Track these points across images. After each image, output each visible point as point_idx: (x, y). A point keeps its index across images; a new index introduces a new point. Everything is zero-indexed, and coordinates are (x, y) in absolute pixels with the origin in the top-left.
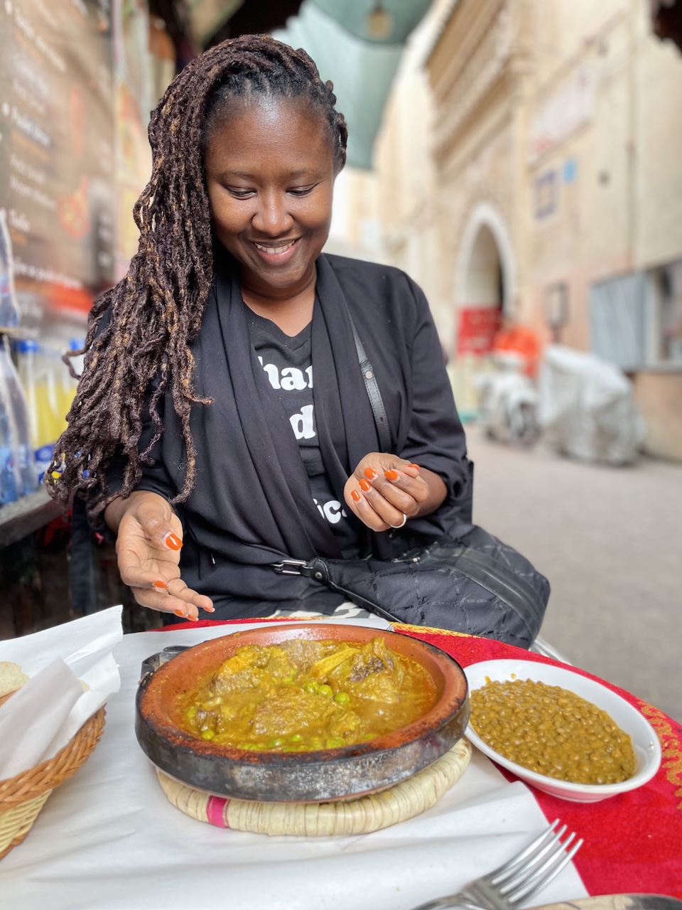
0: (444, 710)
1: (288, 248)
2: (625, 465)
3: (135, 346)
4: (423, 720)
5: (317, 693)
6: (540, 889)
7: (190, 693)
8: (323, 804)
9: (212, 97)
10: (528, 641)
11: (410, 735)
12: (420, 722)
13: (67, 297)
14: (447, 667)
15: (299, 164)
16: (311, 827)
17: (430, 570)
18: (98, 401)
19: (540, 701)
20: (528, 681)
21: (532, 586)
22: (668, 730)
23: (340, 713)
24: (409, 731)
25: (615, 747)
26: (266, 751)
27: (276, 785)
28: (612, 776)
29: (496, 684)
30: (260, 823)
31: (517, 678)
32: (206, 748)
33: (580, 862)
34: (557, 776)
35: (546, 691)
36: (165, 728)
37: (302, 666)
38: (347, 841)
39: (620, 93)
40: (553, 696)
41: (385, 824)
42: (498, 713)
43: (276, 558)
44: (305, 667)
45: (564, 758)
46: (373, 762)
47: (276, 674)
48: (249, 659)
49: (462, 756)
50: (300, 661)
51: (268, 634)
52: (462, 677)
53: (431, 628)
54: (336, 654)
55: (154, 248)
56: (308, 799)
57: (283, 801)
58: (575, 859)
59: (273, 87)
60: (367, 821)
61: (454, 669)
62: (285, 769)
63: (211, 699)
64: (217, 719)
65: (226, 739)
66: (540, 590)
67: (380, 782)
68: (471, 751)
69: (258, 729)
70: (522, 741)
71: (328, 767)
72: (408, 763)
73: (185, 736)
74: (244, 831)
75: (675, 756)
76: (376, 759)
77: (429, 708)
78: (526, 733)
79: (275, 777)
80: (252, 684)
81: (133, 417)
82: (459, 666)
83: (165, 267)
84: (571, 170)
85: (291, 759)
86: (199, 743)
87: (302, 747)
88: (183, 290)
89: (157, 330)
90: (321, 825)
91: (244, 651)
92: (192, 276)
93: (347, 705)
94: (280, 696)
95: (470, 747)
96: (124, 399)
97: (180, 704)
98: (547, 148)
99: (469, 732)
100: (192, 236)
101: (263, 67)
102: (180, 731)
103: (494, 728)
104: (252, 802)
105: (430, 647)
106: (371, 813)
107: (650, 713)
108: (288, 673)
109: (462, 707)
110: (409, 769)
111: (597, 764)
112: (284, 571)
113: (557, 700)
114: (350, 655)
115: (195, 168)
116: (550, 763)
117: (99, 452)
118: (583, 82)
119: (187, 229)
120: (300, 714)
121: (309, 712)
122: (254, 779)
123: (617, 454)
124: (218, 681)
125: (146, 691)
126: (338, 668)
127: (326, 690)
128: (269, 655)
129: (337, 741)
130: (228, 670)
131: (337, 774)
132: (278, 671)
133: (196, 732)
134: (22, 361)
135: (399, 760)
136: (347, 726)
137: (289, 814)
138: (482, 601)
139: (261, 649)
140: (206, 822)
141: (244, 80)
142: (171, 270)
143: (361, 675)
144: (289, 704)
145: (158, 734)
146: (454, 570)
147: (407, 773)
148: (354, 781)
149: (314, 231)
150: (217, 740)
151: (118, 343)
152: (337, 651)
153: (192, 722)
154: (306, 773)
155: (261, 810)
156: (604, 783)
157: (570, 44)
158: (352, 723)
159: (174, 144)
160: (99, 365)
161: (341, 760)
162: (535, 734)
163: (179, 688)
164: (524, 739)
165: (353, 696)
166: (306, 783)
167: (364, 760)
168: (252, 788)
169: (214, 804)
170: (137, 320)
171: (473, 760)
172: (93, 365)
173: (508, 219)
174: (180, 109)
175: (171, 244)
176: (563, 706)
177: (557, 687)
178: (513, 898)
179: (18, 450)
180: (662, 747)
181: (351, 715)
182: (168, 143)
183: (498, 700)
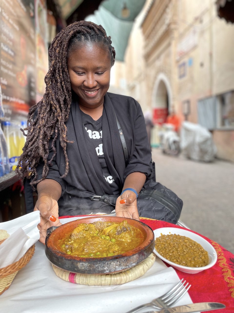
0: (146, 244)
1: (95, 92)
2: (210, 162)
3: (46, 124)
4: (139, 247)
5: (105, 239)
6: (177, 301)
7: (63, 240)
8: (107, 275)
9: (70, 41)
10: (175, 222)
11: (135, 252)
12: (138, 247)
13: (20, 107)
14: (148, 230)
15: (100, 64)
16: (103, 282)
17: (143, 198)
18: (34, 143)
19: (178, 241)
20: (175, 234)
21: (177, 203)
22: (220, 250)
23: (112, 245)
24: (135, 250)
25: (203, 255)
26: (88, 258)
27: (91, 268)
28: (201, 265)
29: (164, 235)
30: (86, 281)
31: (171, 234)
32: (69, 257)
33: (190, 292)
34: (183, 265)
35: (180, 237)
36: (55, 250)
37: (100, 230)
38: (115, 287)
39: (207, 36)
40: (183, 239)
41: (127, 281)
42: (165, 245)
43: (91, 195)
44: (101, 230)
45: (186, 259)
46: (123, 260)
47: (91, 233)
48: (82, 228)
49: (153, 259)
50: (99, 229)
51: (89, 220)
52: (152, 233)
53: (143, 218)
54: (111, 226)
55: (52, 91)
56: (102, 273)
57: (94, 274)
58: (188, 291)
59: (91, 39)
60: (121, 280)
61: (150, 231)
62: (94, 263)
63: (70, 241)
64: (72, 247)
65: (75, 254)
66: (179, 204)
67: (125, 267)
68: (155, 257)
69: (85, 251)
70: (172, 254)
71: (108, 262)
72: (135, 261)
73: (62, 253)
74: (81, 284)
75: (222, 258)
76: (124, 259)
77: (141, 243)
78: (173, 251)
79: (91, 266)
80: (84, 236)
81: (46, 148)
82: (152, 229)
83: (56, 97)
84: (191, 62)
85: (96, 260)
86: (66, 255)
87: (100, 256)
88: (62, 105)
89: (54, 119)
90: (106, 282)
91: (81, 225)
92: (65, 101)
93: (115, 243)
94: (93, 240)
95: (155, 256)
96: (43, 142)
97: (60, 243)
98: (183, 54)
99: (155, 251)
100: (64, 87)
101: (88, 32)
102: (60, 252)
103: (163, 250)
104: (84, 274)
105: (142, 223)
106: (123, 278)
107: (214, 245)
108: (95, 232)
109: (152, 243)
110: (135, 263)
111: (197, 261)
112: (94, 200)
113: (184, 240)
114: (116, 226)
115: (65, 65)
116: (181, 261)
117: (34, 161)
118: (195, 32)
119: (63, 85)
120: (99, 246)
121: (102, 245)
122: (84, 267)
123: (207, 158)
124: (72, 235)
125: (49, 239)
126: (112, 231)
127: (108, 238)
128: (89, 226)
129: (111, 254)
130: (75, 232)
131: (111, 264)
132: (92, 232)
133: (65, 252)
134: (5, 128)
135: (132, 260)
136: (114, 249)
137: (96, 278)
138: (160, 208)
139: (86, 225)
140: (69, 282)
141: (81, 36)
142: (58, 98)
143: (119, 233)
144: (96, 242)
145: (53, 252)
146: (151, 198)
147: (134, 264)
148: (117, 267)
149: (104, 86)
150: (72, 254)
151: (41, 123)
152: (112, 225)
153: (64, 249)
154: (101, 264)
155: (87, 277)
156: (199, 267)
157: (190, 19)
158: (116, 248)
159: (58, 56)
160: (34, 131)
161: (113, 260)
162: (176, 252)
163: (59, 238)
164: (173, 253)
165: (116, 240)
166: (101, 268)
167: (120, 260)
168: (83, 269)
169: (71, 275)
170: (47, 115)
171: (156, 261)
172: (32, 131)
173: (170, 78)
174: (60, 45)
175: (57, 90)
176: (186, 243)
177: (184, 236)
178: (168, 304)
179: (4, 159)
180: (218, 255)
181: (116, 246)
182: (56, 56)
183: (165, 241)
